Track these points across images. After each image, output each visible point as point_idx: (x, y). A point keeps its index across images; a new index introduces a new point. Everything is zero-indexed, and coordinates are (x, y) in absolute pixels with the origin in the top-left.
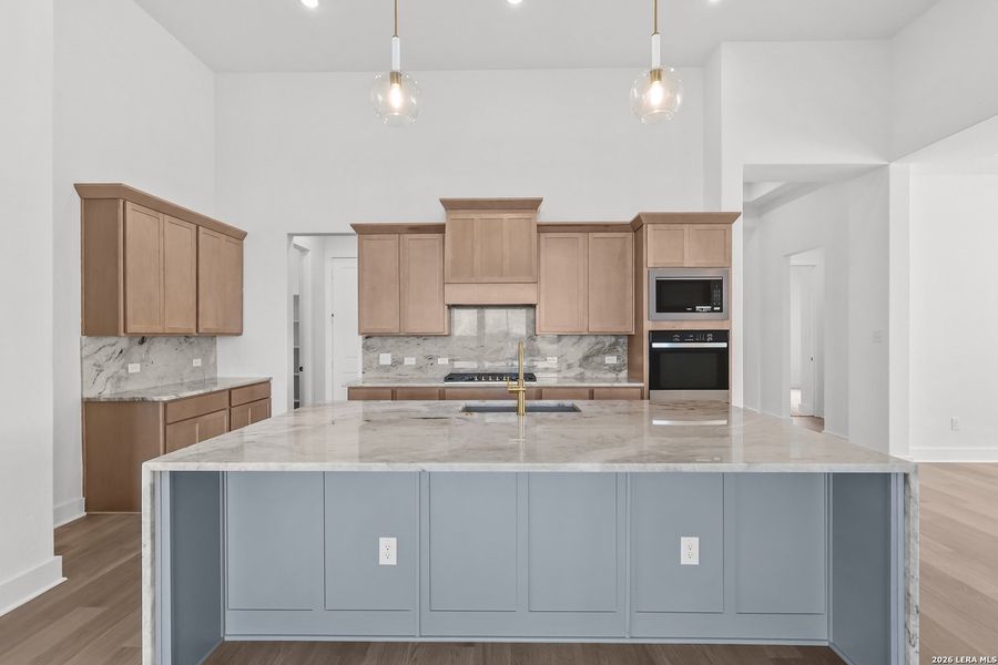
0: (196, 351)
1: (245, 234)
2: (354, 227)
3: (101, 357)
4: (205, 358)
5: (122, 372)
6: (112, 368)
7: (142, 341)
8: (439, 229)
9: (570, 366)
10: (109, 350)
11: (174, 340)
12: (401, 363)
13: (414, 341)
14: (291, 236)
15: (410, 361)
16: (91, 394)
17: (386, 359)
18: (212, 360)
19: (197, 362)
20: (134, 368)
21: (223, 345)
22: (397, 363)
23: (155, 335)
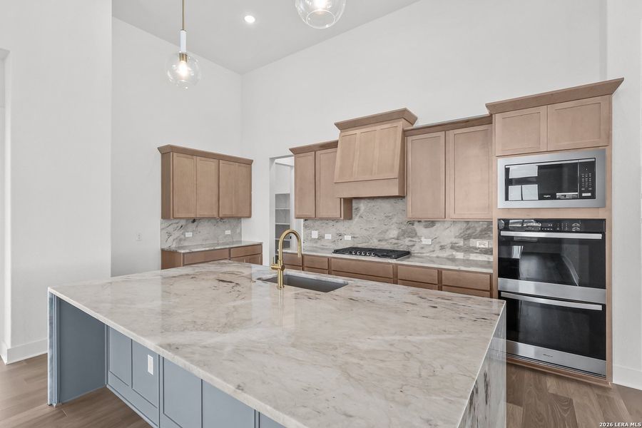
0: (227, 226)
1: (252, 161)
2: (292, 150)
3: (170, 229)
4: (233, 230)
5: (182, 236)
6: (177, 234)
7: (194, 221)
8: (334, 145)
9: (442, 248)
10: (176, 226)
11: (213, 220)
12: (324, 238)
13: (331, 223)
14: (272, 159)
15: (328, 236)
16: (166, 247)
17: (315, 234)
18: (238, 231)
19: (228, 232)
20: (189, 235)
21: (244, 222)
22: (321, 237)
23: (200, 219)
